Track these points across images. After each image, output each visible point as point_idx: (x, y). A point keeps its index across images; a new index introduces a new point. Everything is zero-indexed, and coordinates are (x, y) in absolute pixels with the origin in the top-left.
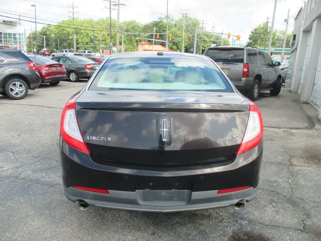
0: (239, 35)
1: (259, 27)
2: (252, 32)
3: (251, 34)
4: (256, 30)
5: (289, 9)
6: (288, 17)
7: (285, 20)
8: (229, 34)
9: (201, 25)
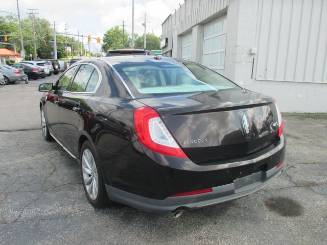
0: (98, 38)
1: (111, 30)
2: (105, 35)
3: (105, 37)
4: (109, 32)
5: (145, 14)
6: (145, 21)
7: (143, 24)
8: (90, 36)
9: (52, 27)
